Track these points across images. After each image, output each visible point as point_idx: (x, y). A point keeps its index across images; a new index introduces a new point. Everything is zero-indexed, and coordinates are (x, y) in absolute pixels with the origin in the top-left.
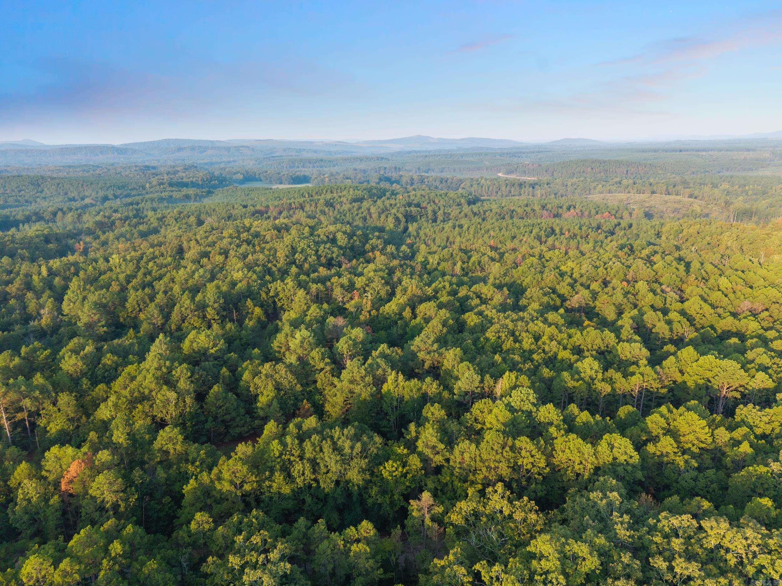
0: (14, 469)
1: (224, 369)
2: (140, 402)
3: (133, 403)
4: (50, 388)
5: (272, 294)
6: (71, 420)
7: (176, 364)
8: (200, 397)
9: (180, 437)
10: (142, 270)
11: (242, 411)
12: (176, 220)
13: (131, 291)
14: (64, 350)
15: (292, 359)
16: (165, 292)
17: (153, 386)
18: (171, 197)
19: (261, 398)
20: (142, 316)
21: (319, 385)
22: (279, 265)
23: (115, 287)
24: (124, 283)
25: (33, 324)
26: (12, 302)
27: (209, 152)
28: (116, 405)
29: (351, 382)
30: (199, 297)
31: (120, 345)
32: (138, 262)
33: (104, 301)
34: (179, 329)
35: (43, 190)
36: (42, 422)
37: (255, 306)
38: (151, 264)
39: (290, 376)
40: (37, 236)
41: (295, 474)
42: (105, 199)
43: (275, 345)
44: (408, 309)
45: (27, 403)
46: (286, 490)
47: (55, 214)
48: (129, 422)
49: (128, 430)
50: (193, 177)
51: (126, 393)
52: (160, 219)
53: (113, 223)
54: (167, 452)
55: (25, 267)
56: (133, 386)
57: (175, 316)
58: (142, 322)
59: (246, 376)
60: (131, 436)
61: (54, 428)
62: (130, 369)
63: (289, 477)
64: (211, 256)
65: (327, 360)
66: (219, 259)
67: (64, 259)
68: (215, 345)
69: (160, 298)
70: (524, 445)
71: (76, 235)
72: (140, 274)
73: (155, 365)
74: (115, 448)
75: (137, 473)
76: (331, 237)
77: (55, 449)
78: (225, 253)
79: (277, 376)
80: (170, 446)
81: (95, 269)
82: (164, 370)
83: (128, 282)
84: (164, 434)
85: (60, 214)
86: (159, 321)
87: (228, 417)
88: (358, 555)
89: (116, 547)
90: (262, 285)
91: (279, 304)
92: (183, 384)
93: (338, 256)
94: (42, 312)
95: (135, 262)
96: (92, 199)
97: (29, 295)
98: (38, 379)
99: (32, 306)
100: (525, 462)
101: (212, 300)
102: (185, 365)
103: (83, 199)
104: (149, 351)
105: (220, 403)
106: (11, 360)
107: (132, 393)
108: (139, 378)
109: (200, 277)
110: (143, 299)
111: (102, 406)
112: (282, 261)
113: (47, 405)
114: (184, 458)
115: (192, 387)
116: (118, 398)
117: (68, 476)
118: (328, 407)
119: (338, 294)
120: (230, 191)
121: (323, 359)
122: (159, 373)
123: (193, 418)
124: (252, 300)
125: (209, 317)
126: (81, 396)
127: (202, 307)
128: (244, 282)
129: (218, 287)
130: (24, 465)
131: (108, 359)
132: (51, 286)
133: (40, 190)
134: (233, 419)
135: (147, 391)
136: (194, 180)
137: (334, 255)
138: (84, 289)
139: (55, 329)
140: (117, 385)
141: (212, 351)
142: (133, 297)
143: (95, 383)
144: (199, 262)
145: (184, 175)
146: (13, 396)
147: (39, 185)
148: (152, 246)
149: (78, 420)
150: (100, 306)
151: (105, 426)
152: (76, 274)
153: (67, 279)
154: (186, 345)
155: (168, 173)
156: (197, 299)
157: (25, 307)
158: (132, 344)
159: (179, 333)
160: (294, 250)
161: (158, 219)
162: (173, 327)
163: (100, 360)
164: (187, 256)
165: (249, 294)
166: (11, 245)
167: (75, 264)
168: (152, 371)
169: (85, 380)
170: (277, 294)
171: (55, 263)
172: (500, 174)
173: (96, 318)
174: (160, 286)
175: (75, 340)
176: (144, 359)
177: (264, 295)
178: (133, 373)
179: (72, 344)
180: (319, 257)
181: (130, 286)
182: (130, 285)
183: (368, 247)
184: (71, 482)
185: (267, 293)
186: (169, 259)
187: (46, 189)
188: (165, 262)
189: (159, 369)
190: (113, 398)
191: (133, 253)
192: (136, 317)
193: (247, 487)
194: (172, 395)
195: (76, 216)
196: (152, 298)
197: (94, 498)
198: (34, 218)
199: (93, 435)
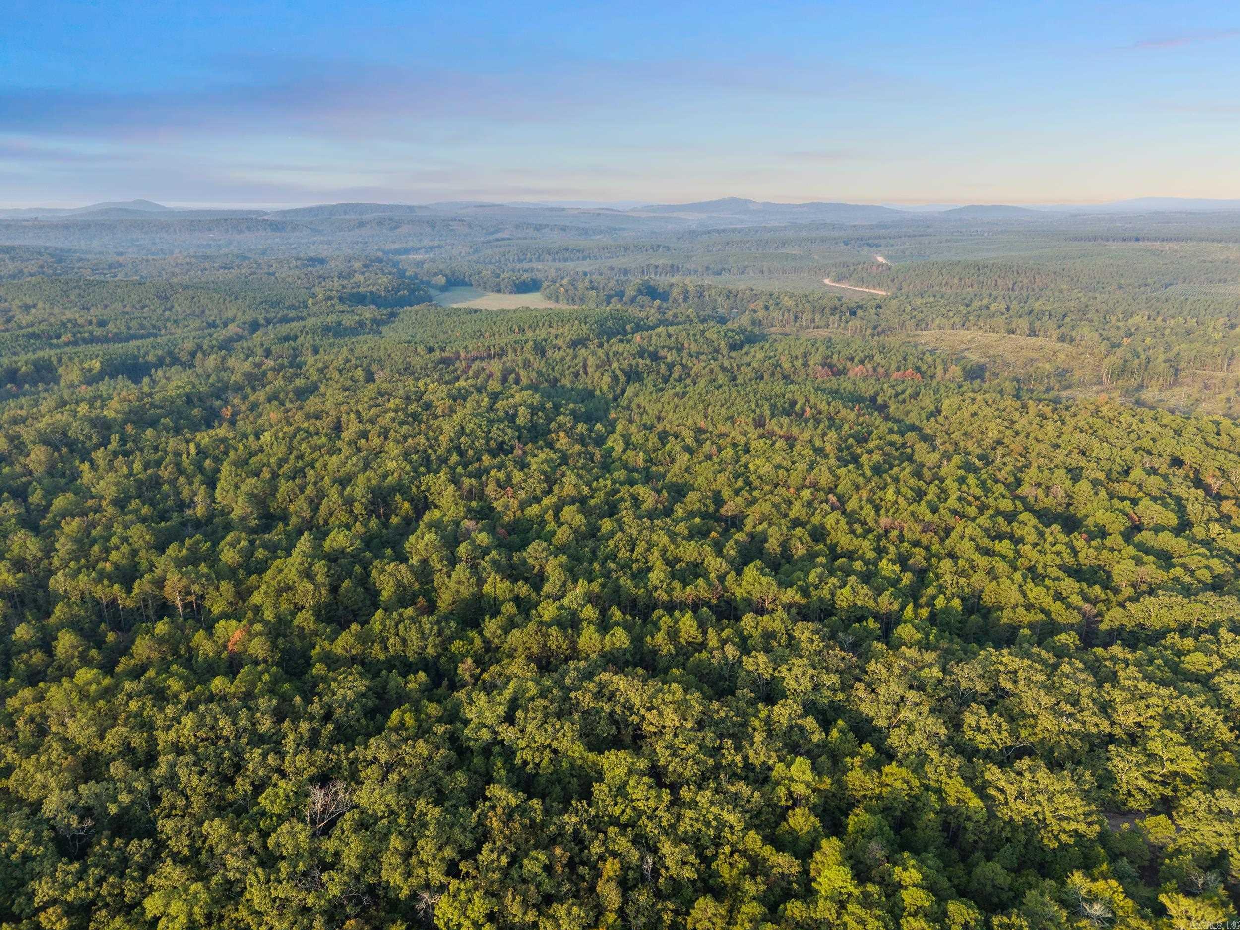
0: (194, 636)
1: (357, 567)
2: (286, 591)
3: (280, 591)
4: (214, 576)
5: (423, 488)
6: (231, 604)
7: (316, 560)
8: (334, 589)
9: (313, 618)
10: (295, 452)
11: (368, 602)
12: (340, 371)
13: (282, 481)
14: (222, 543)
15: (414, 561)
16: (315, 483)
17: (296, 578)
18: (339, 324)
19: (383, 593)
20: (292, 508)
21: (435, 583)
22: (439, 453)
23: (266, 474)
24: (276, 468)
25: (189, 512)
26: (165, 487)
27: (405, 229)
28: (266, 593)
29: (459, 583)
30: (348, 490)
31: (270, 540)
32: (291, 440)
33: (255, 491)
34: (326, 523)
35: (173, 307)
36: (207, 604)
37: (404, 500)
38: (304, 446)
39: (409, 575)
40: (179, 396)
41: (389, 645)
42: (255, 326)
43: (407, 545)
44: (550, 512)
45: (196, 588)
46: (382, 657)
47: (193, 354)
48: (276, 606)
49: (275, 611)
50: (374, 285)
51: (274, 583)
52: (321, 371)
53: (264, 374)
54: (303, 629)
55: (173, 444)
56: (280, 577)
57: (323, 510)
58: (291, 514)
59: (374, 574)
60: (277, 616)
61: (216, 610)
62: (278, 563)
63: (386, 649)
64: (370, 435)
65: (445, 563)
66: (376, 442)
67: (212, 432)
68: (351, 545)
69: (310, 490)
70: (554, 633)
71: (220, 392)
72: (292, 457)
73: (299, 561)
74: (266, 623)
75: (281, 640)
76: (511, 412)
77: (222, 622)
78: (385, 434)
79: (398, 575)
80: (305, 624)
81: (245, 447)
82: (306, 565)
83: (280, 466)
84: (300, 616)
85: (199, 355)
86: (308, 515)
87: (355, 607)
88: (411, 691)
89: (266, 677)
90: (414, 478)
91: (430, 499)
92: (320, 579)
93: (512, 438)
94: (196, 499)
95: (287, 440)
96: (238, 326)
97: (182, 479)
98: (203, 568)
99: (185, 493)
100: (552, 644)
101: (360, 495)
102: (323, 562)
103: (226, 325)
104: (295, 547)
105: (350, 595)
106: (180, 551)
107: (279, 583)
108: (285, 571)
109: (353, 465)
110: (293, 490)
111: (255, 593)
112: (444, 445)
113: (211, 590)
114: (315, 633)
115: (327, 581)
116: (268, 587)
117: (233, 640)
118: (439, 603)
119: (491, 489)
120: (420, 313)
121: (442, 561)
122: (302, 568)
123: (327, 606)
124: (402, 494)
125: (356, 512)
126: (238, 583)
127: (349, 502)
128: (396, 475)
129: (369, 480)
130: (201, 632)
131: (260, 553)
132: (201, 469)
133: (169, 305)
134: (359, 609)
135: (291, 583)
136: (374, 290)
137: (507, 438)
138: (236, 475)
139: (210, 519)
140: (267, 576)
141: (348, 550)
142: (284, 487)
143: (249, 574)
144: (356, 443)
145: (361, 278)
146: (185, 582)
147: (166, 298)
148: (308, 417)
149: (236, 603)
150: (252, 497)
151: (257, 609)
152: (226, 453)
153: (218, 460)
154: (327, 544)
155: (340, 276)
156: (346, 493)
157: (178, 494)
158: (280, 539)
159: (325, 528)
160: (462, 432)
161: (318, 370)
162: (321, 521)
163: (253, 553)
164: (344, 435)
165: (400, 488)
166: (152, 411)
167: (224, 440)
168: (296, 566)
169: (241, 571)
170: (429, 488)
171: (203, 438)
172: (827, 281)
173: (249, 511)
174: (311, 474)
175: (232, 534)
176: (291, 555)
177: (414, 490)
178: (281, 567)
179: (229, 538)
180: (488, 440)
181: (281, 472)
182: (282, 470)
183: (553, 425)
184: (235, 644)
185: (418, 487)
186: (324, 439)
187: (176, 305)
188: (319, 442)
189: (302, 564)
190: (264, 587)
191: (285, 429)
192: (286, 508)
193: (354, 652)
194: (310, 587)
195: (219, 359)
196: (302, 489)
197: (250, 655)
198: (168, 360)
199: (250, 614)
